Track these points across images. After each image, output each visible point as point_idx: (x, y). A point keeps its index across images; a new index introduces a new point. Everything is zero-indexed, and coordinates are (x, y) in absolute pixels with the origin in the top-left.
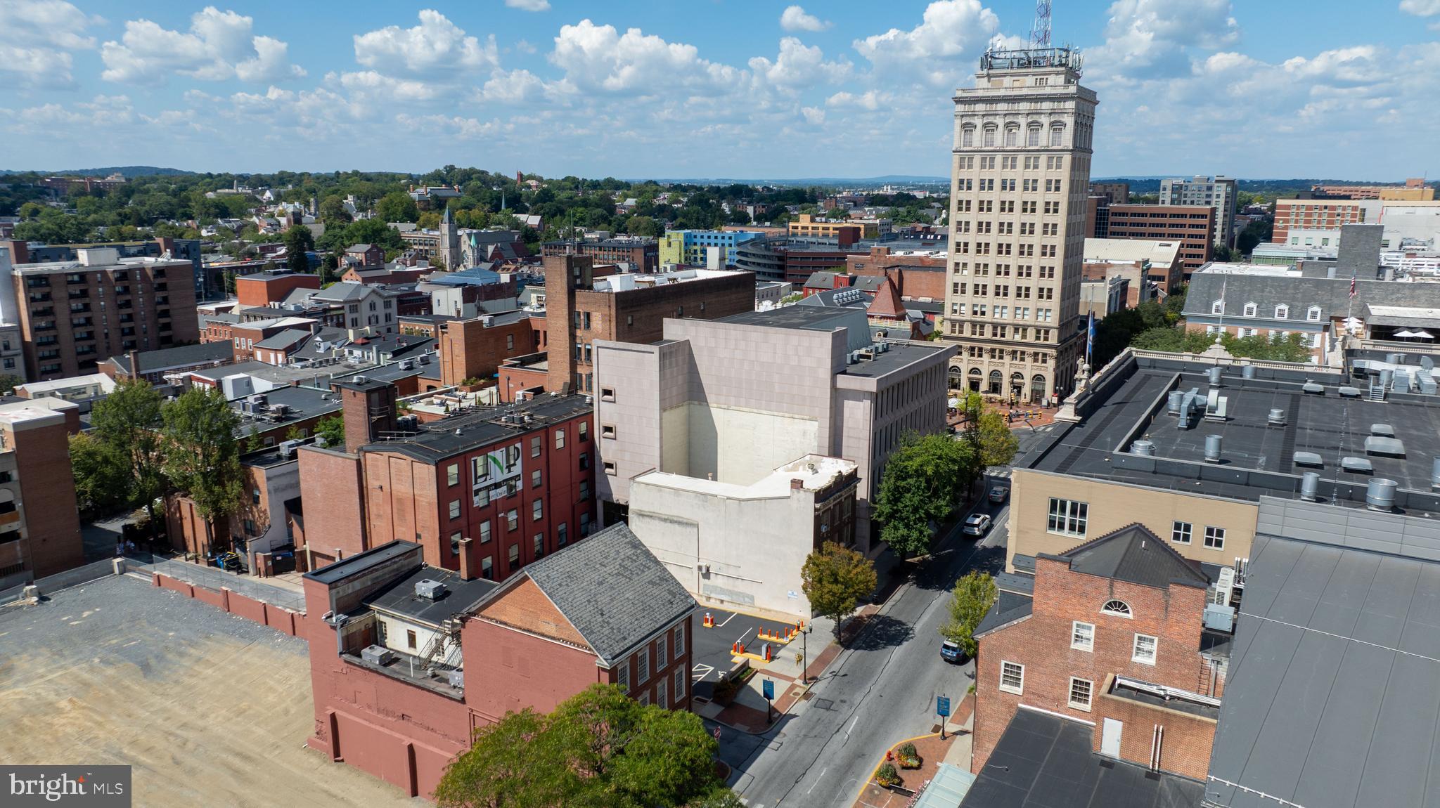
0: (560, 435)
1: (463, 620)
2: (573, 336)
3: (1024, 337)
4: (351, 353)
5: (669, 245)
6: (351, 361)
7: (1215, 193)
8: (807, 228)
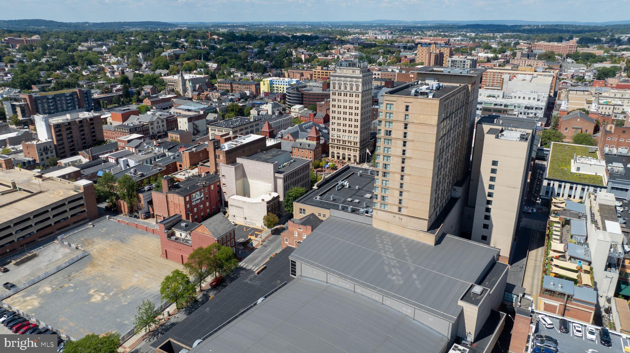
0: (212, 186)
1: (191, 231)
2: (215, 160)
3: (351, 144)
5: (264, 84)
7: (466, 64)
8: (320, 72)
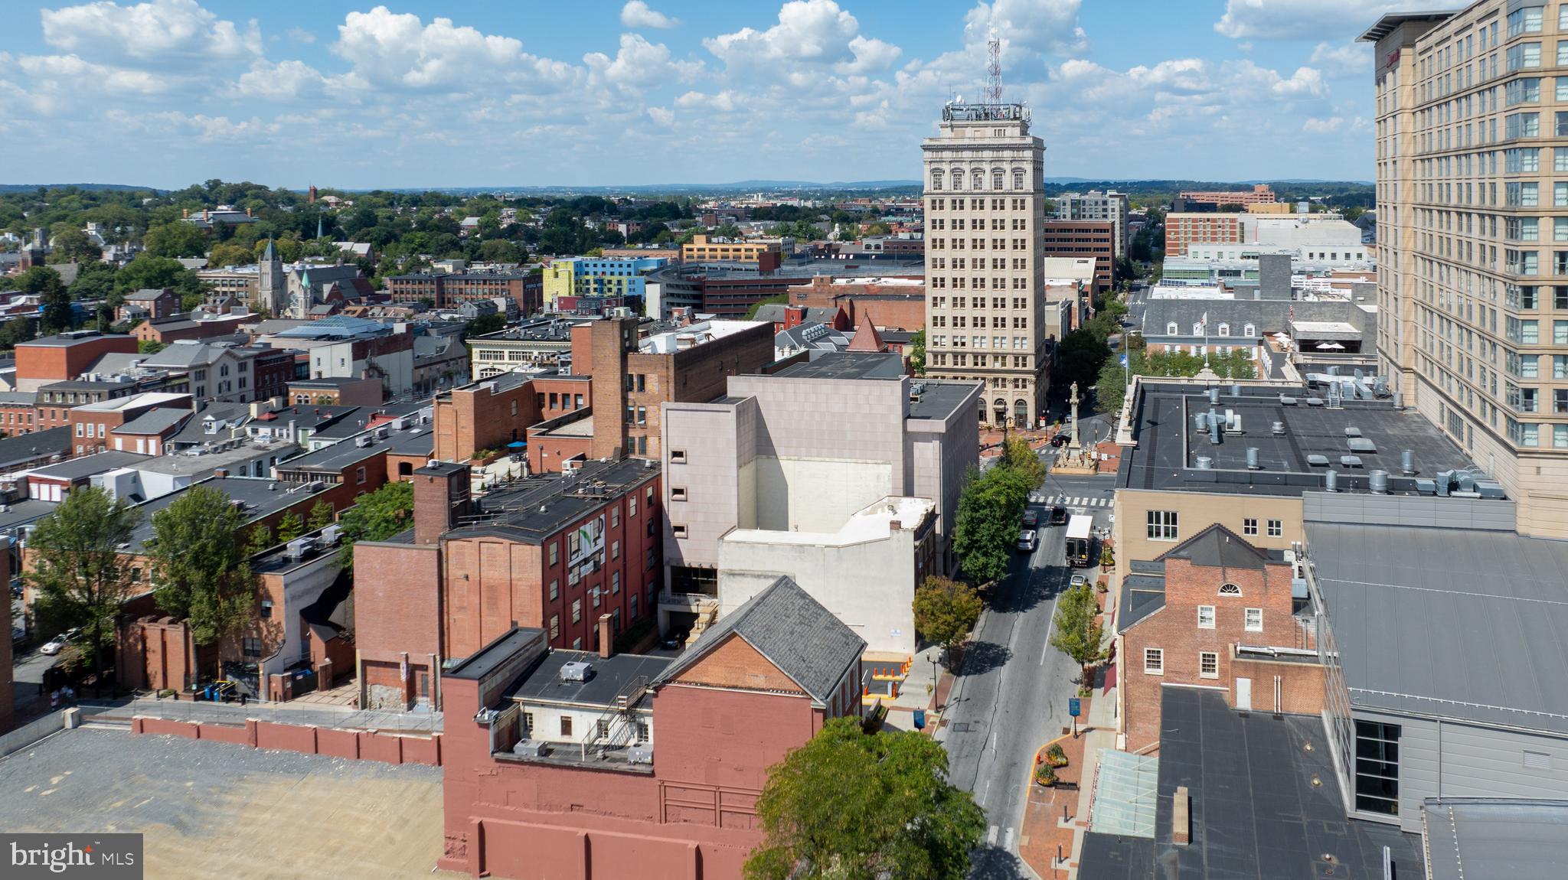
0: (633, 502)
1: (657, 689)
2: (625, 400)
3: (1004, 364)
4: (255, 431)
6: (258, 441)
